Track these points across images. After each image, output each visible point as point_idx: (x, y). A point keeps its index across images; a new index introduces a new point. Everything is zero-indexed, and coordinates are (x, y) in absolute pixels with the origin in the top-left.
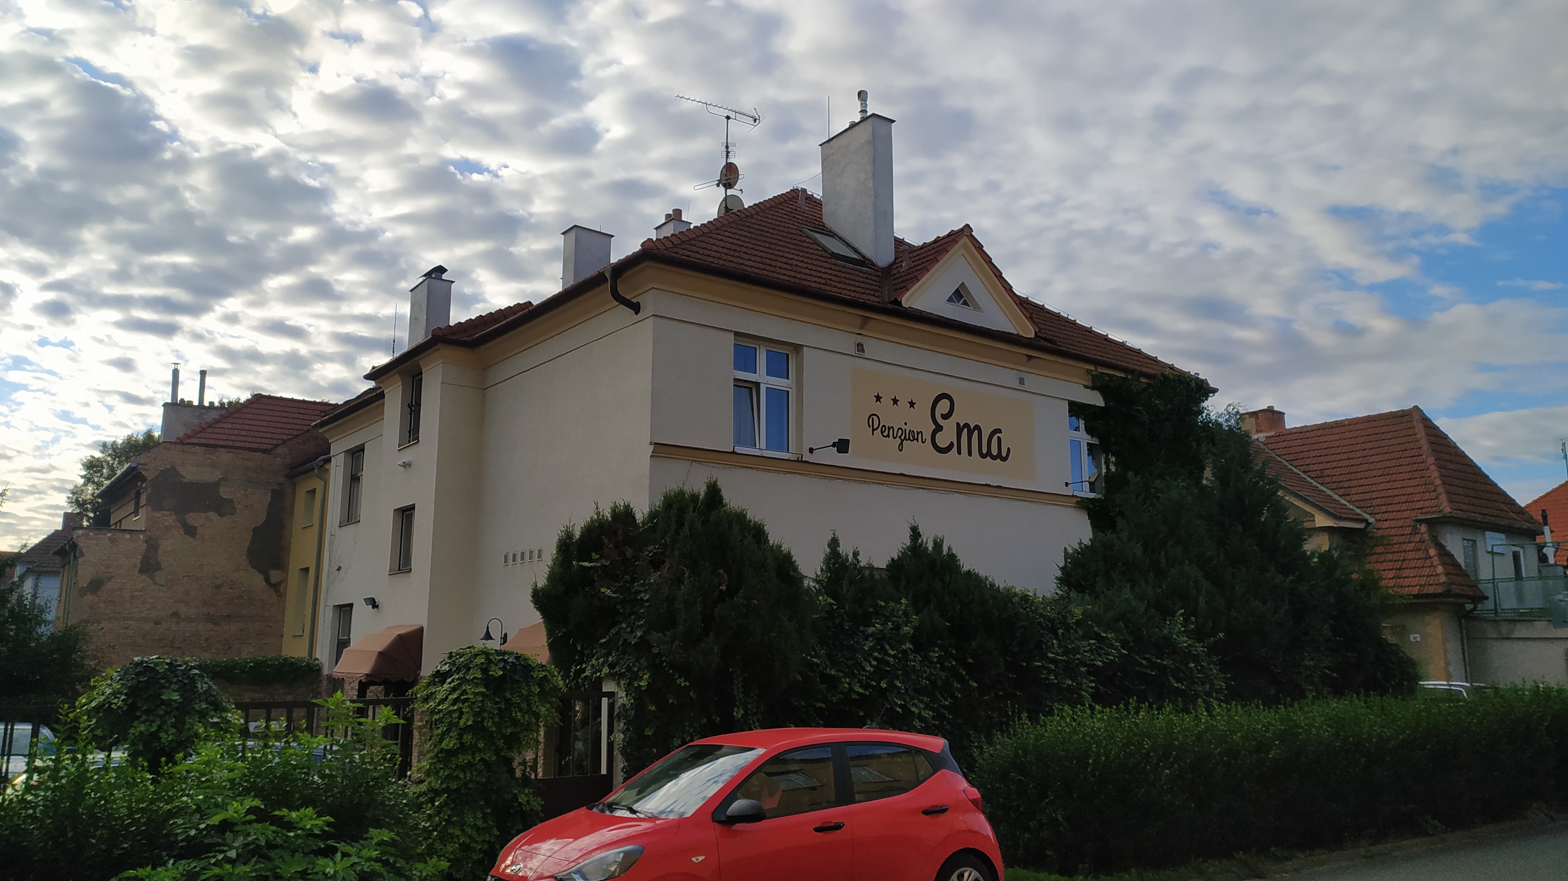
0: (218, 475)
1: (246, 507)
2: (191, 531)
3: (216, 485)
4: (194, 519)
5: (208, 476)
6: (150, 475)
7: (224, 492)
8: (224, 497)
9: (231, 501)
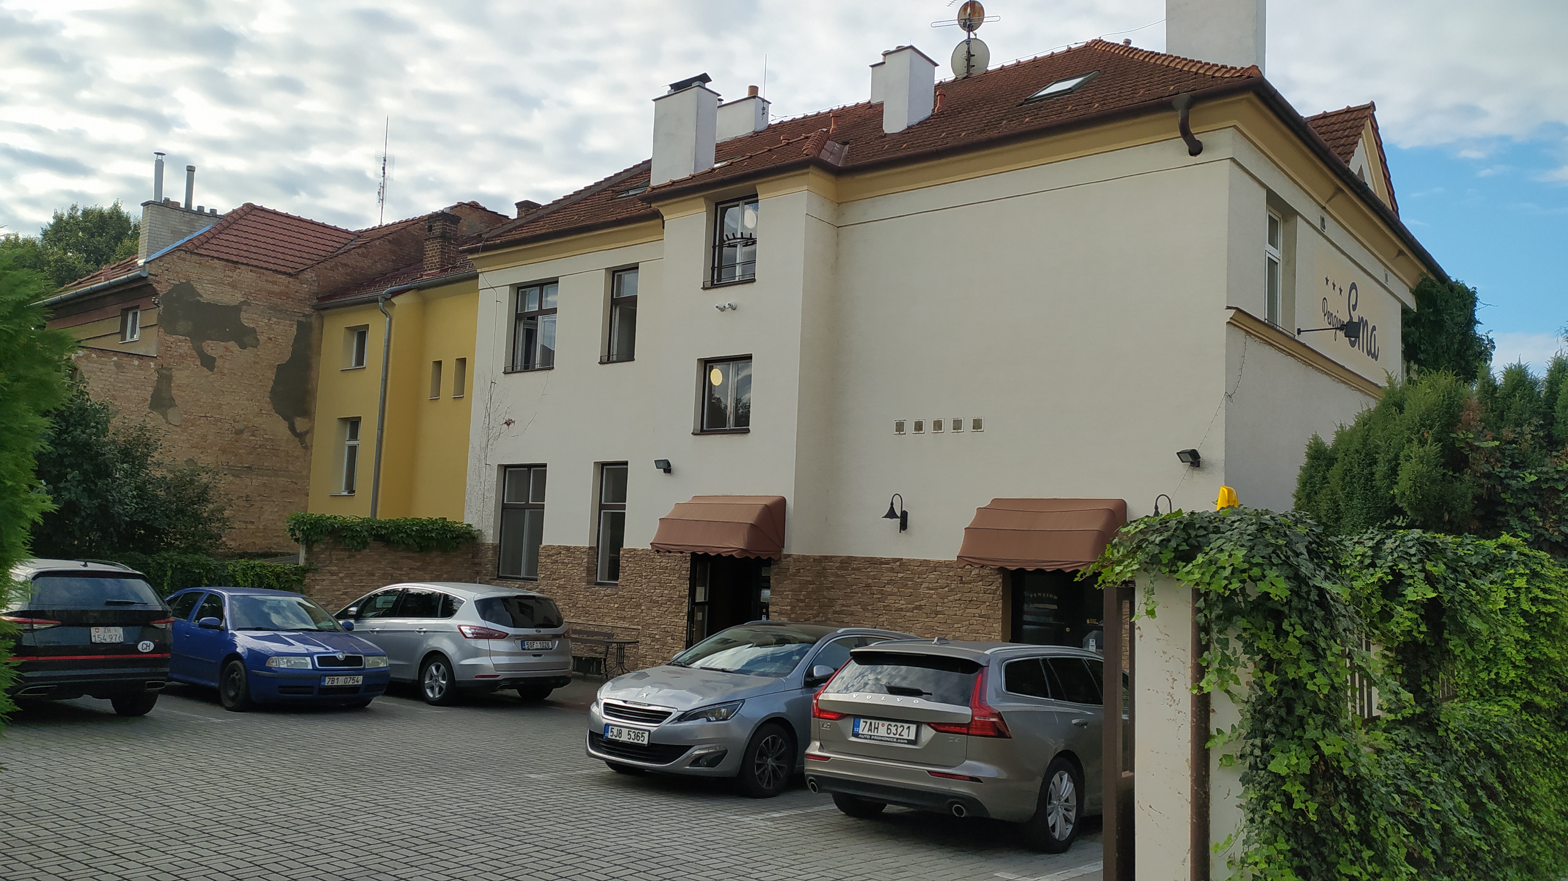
0: (237, 298)
1: (270, 339)
2: (208, 362)
3: (237, 309)
4: (213, 348)
5: (230, 297)
6: (162, 289)
7: (247, 319)
8: (245, 324)
9: (254, 331)
